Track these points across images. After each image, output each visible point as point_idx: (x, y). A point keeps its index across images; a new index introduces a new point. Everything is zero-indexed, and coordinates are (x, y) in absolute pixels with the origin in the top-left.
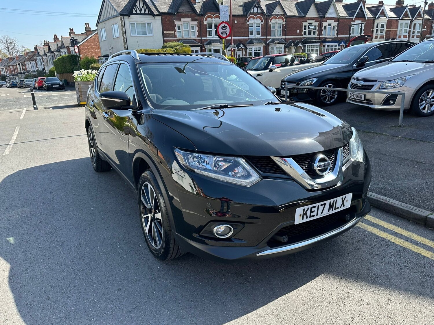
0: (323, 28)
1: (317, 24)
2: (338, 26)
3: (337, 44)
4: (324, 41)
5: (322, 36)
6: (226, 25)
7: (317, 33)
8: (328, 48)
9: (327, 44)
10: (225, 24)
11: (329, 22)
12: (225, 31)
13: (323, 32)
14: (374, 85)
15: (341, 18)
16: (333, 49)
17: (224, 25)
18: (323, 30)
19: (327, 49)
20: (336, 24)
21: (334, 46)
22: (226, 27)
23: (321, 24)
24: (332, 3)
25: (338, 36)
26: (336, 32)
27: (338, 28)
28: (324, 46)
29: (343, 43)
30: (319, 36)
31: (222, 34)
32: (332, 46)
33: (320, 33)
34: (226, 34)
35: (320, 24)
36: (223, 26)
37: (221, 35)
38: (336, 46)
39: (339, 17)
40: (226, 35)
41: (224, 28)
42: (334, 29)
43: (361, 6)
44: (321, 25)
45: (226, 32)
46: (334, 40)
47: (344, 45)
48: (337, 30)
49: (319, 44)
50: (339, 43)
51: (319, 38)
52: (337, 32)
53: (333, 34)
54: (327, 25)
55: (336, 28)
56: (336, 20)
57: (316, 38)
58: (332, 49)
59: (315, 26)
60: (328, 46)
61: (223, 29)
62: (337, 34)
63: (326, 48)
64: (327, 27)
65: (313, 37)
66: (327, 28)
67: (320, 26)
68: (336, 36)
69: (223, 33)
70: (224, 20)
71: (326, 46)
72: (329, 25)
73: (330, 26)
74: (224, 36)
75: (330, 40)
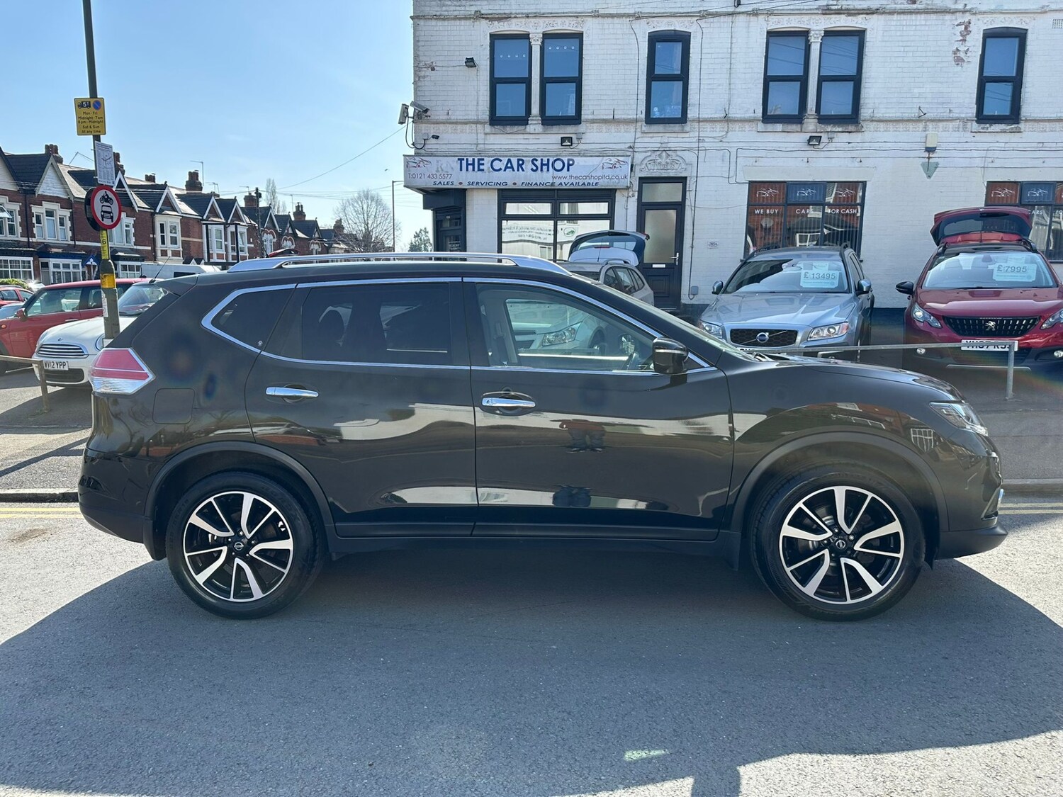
0: (34, 220)
1: (16, 207)
2: (71, 219)
3: (78, 262)
4: (43, 251)
5: (34, 240)
6: (111, 195)
7: (19, 230)
8: (59, 270)
9: (52, 261)
10: (109, 193)
11: (47, 206)
12: (108, 209)
13: (35, 230)
14: (533, 341)
15: (77, 200)
16: (70, 273)
17: (107, 195)
18: (36, 225)
19: (54, 273)
20: (67, 213)
21: (71, 266)
22: (111, 199)
23: (28, 209)
24: (50, 163)
25: (77, 243)
26: (70, 234)
27: (72, 224)
28: (46, 265)
29: (91, 260)
30: (25, 239)
31: (103, 217)
32: (66, 266)
33: (28, 231)
34: (112, 218)
35: (24, 208)
36: (103, 197)
37: (101, 220)
38: (75, 266)
39: (72, 199)
40: (112, 221)
41: (107, 201)
42: (62, 224)
43: (120, 180)
44: (28, 212)
45: (111, 212)
46: (68, 253)
47: (94, 266)
48: (72, 229)
49: (32, 259)
50: (84, 259)
51: (26, 244)
52: (73, 233)
53: (63, 236)
54: (45, 214)
55: (68, 224)
56: (67, 203)
57: (18, 243)
58: (66, 272)
59: (11, 213)
60: (56, 266)
61: (105, 204)
62: (73, 238)
63: (52, 269)
64: (45, 218)
65: (9, 239)
66: (46, 221)
67: (26, 215)
68: (72, 243)
69: (106, 215)
70: (106, 180)
71: (51, 265)
72: (50, 213)
73: (52, 216)
74: (107, 222)
75: (60, 251)
